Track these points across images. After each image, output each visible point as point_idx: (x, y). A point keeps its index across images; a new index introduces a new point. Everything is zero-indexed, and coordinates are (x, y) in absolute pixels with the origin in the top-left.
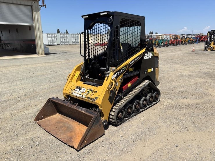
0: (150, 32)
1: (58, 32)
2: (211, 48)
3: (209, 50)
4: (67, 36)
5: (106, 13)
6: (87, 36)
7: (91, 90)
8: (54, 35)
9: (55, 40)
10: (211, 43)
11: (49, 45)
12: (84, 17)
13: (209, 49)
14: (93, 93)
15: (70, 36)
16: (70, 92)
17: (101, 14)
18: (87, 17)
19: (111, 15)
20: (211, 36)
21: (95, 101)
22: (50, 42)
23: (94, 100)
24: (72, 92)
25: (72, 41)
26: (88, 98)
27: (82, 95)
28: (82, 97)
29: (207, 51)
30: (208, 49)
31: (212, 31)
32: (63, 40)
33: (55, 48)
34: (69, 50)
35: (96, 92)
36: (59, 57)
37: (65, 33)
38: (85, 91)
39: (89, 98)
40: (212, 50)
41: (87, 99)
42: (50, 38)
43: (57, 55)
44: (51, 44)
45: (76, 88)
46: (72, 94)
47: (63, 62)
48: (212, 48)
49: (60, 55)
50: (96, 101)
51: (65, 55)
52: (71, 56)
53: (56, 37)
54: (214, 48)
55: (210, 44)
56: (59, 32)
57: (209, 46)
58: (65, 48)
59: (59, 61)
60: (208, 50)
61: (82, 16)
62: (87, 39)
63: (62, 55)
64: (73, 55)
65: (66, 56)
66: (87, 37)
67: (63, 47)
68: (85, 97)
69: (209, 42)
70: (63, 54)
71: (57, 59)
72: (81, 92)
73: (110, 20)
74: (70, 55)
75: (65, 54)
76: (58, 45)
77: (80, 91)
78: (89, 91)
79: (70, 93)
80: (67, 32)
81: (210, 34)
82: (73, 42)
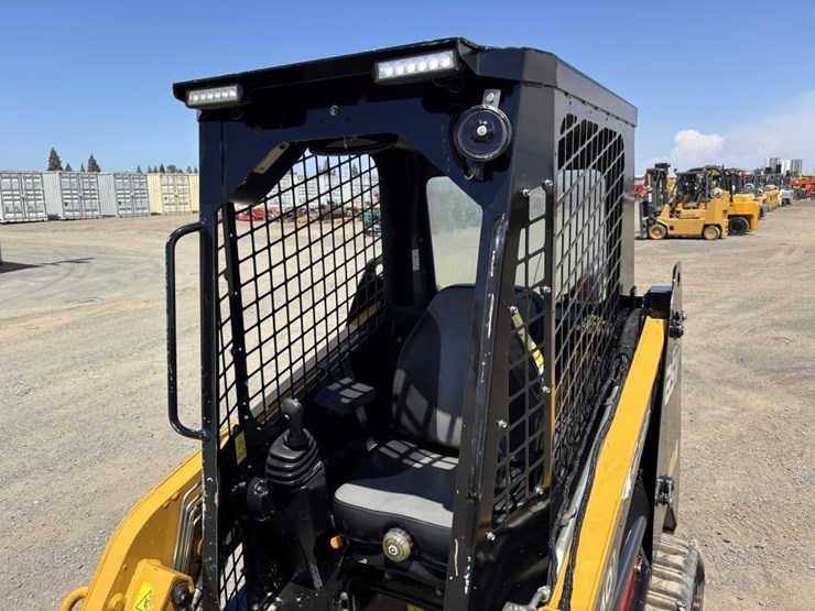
1: (55, 164)
2: (660, 226)
3: (656, 235)
4: (91, 183)
5: (443, 61)
6: (222, 254)
8: (33, 178)
9: (36, 200)
10: (659, 209)
11: (9, 223)
12: (195, 97)
13: (657, 232)
15: (104, 182)
17: (388, 70)
18: (231, 94)
19: (493, 84)
20: (658, 184)
22: (11, 209)
25: (115, 204)
29: (649, 238)
30: (654, 230)
31: (657, 166)
32: (73, 199)
33: (39, 234)
34: (101, 244)
36: (48, 285)
37: (86, 168)
40: (667, 237)
42: (12, 190)
43: (41, 275)
44: (20, 215)
47: (66, 318)
48: (665, 226)
49: (56, 273)
51: (83, 276)
52: (114, 276)
53: (40, 186)
54: (672, 228)
55: (657, 214)
56: (59, 162)
57: (655, 222)
58: (85, 233)
59: (49, 308)
60: (653, 236)
61: (181, 91)
62: (222, 281)
63: (68, 275)
64: (120, 272)
65: (87, 280)
66: (222, 265)
67: (74, 230)
69: (653, 208)
70: (72, 269)
71: (41, 299)
73: (482, 130)
74: (110, 271)
75: (81, 268)
76: (53, 218)
80: (94, 167)
81: (655, 179)
82: (123, 206)
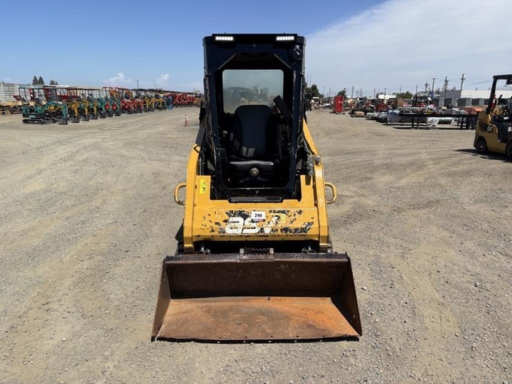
0: (35, 78)
7: (283, 212)
14: (293, 217)
16: (213, 231)
17: (279, 39)
21: (306, 232)
23: (304, 230)
24: (221, 229)
26: (282, 230)
27: (262, 229)
28: (262, 234)
35: (300, 212)
38: (264, 217)
39: (286, 230)
41: (279, 232)
45: (230, 216)
46: (224, 232)
50: (309, 233)
68: (273, 230)
72: (253, 221)
73: (299, 54)
77: (248, 219)
78: (277, 214)
79: (216, 233)
